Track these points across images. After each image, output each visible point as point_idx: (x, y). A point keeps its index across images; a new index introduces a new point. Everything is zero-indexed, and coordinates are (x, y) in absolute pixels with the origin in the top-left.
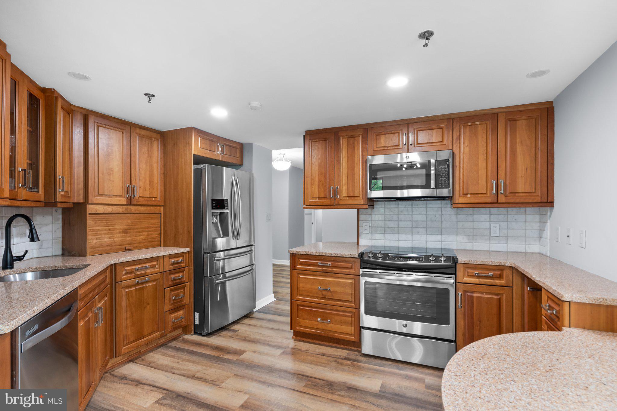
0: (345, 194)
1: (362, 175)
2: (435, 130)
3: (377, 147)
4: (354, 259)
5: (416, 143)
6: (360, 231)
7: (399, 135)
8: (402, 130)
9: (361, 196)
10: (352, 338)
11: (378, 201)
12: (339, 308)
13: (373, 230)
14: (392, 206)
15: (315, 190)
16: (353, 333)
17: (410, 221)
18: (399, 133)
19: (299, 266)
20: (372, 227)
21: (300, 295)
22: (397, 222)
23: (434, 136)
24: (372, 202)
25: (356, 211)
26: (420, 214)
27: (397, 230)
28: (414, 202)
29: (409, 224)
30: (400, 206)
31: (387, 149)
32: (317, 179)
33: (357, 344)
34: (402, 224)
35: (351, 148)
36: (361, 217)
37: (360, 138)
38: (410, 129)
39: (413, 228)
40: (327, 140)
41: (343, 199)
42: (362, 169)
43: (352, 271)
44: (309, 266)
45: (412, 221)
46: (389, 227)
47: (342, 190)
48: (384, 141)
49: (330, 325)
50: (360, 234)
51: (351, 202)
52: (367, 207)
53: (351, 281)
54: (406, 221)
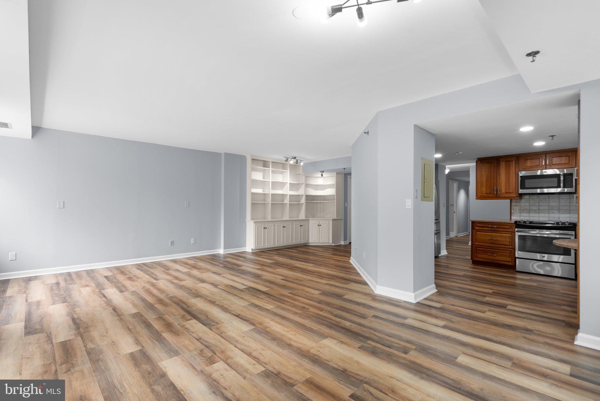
0: (503, 191)
1: (515, 181)
2: (563, 157)
3: (525, 167)
4: (512, 224)
5: (551, 164)
6: (512, 212)
7: (540, 160)
8: (542, 157)
9: (514, 192)
10: (510, 264)
11: (526, 195)
12: (502, 249)
13: (521, 211)
14: (535, 198)
15: (484, 189)
16: (510, 261)
17: (547, 206)
18: (539, 159)
19: (476, 228)
20: (520, 210)
21: (477, 242)
22: (538, 207)
23: (564, 160)
24: (521, 195)
25: (509, 200)
26: (554, 202)
27: (539, 211)
28: (550, 195)
29: (547, 208)
30: (540, 198)
31: (532, 168)
32: (485, 184)
33: (513, 267)
34: (541, 208)
35: (508, 167)
36: (513, 204)
37: (514, 161)
38: (547, 157)
39: (550, 210)
40: (491, 163)
41: (503, 194)
42: (515, 178)
43: (510, 230)
44: (483, 228)
45: (549, 206)
46: (532, 210)
47: (502, 190)
48: (529, 163)
49: (496, 257)
50: (512, 214)
51: (507, 195)
52: (518, 198)
53: (509, 235)
54: (545, 206)
